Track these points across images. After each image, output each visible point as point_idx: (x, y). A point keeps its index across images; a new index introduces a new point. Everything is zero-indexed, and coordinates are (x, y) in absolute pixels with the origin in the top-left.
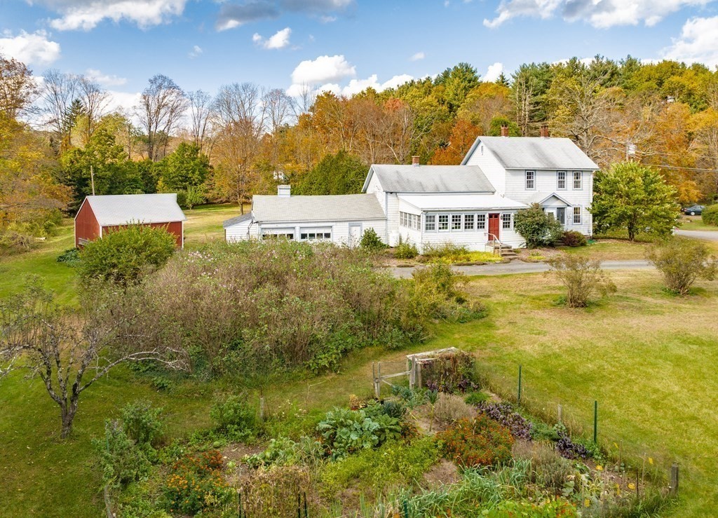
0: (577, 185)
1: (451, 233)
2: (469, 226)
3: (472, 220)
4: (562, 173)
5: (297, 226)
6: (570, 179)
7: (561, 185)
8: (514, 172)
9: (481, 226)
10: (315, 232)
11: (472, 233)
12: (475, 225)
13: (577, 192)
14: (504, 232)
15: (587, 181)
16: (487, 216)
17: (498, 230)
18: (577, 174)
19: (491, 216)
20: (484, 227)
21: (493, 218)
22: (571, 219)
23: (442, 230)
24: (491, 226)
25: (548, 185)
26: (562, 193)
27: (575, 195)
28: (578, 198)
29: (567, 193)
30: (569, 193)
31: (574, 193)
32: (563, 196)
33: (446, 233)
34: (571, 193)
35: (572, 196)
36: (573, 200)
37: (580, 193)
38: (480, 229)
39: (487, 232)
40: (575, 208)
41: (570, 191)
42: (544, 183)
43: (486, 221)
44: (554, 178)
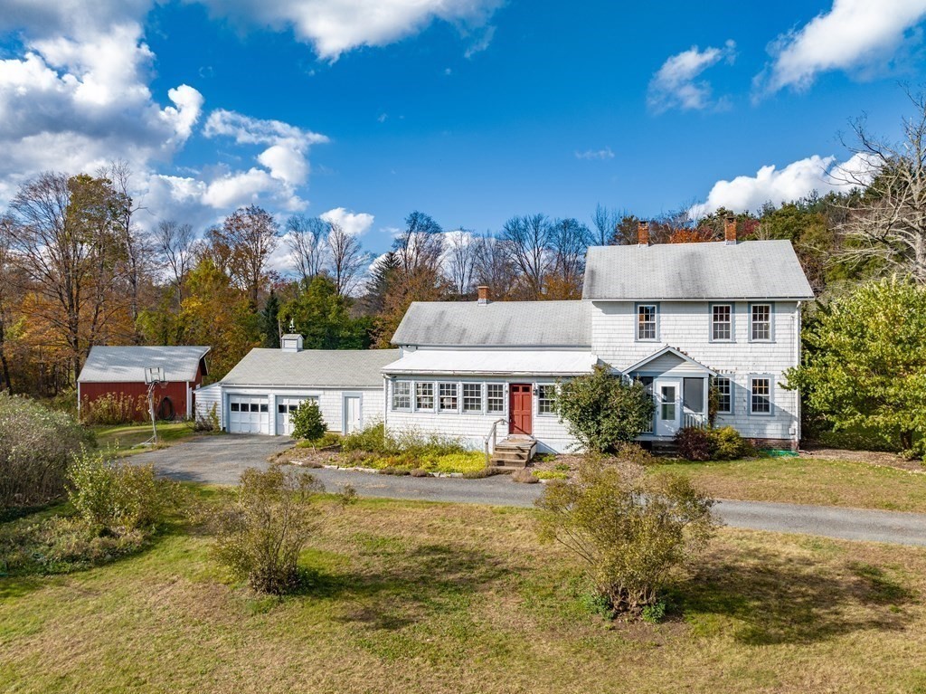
0: (759, 333)
1: (436, 416)
2: (471, 404)
3: (478, 394)
4: (721, 310)
5: (272, 393)
6: (741, 321)
7: (721, 332)
8: (611, 308)
9: (494, 406)
11: (476, 417)
12: (484, 404)
13: (760, 348)
14: (542, 419)
15: (786, 326)
16: (506, 387)
17: (529, 416)
18: (761, 309)
19: (514, 388)
20: (501, 408)
21: (521, 393)
22: (745, 404)
23: (421, 410)
24: (516, 406)
25: (687, 332)
26: (722, 350)
27: (755, 354)
28: (762, 359)
29: (735, 350)
30: (741, 350)
31: (753, 350)
32: (726, 354)
33: (430, 416)
34: (745, 350)
35: (747, 354)
36: (751, 363)
37: (769, 350)
38: (493, 411)
39: (507, 418)
40: (754, 382)
41: (743, 345)
42: (679, 327)
43: (506, 398)
44: (703, 318)
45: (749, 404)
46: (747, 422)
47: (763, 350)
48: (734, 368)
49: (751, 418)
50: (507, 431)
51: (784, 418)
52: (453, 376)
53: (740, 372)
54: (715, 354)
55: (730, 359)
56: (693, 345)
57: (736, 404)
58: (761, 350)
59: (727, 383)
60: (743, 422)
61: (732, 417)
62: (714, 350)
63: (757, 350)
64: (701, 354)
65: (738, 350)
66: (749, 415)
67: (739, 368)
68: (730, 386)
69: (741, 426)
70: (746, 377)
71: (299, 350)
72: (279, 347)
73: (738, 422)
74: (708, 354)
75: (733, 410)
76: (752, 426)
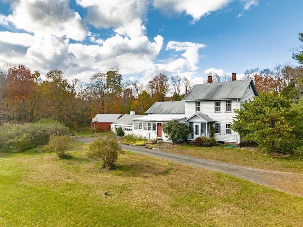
0: (228, 109)
1: (142, 131)
2: (150, 128)
3: (151, 126)
4: (217, 102)
5: (123, 125)
6: (223, 105)
7: (217, 109)
8: (189, 103)
9: (154, 129)
10: (128, 128)
11: (150, 132)
14: (163, 134)
15: (235, 107)
16: (156, 124)
17: (161, 132)
18: (228, 102)
19: (158, 124)
20: (156, 130)
21: (159, 126)
22: (224, 131)
23: (140, 130)
24: (159, 129)
25: (208, 109)
26: (218, 115)
27: (227, 116)
28: (228, 118)
29: (221, 115)
30: (223, 115)
31: (226, 115)
32: (218, 116)
33: (141, 131)
34: (224, 115)
35: (224, 116)
36: (225, 119)
37: (230, 115)
38: (154, 131)
39: (156, 132)
40: (227, 124)
41: (223, 113)
42: (206, 108)
43: (156, 127)
44: (212, 105)
45: (225, 131)
46: (224, 137)
47: (229, 115)
48: (221, 120)
49: (226, 135)
50: (156, 136)
51: (235, 136)
52: (145, 121)
53: (223, 122)
54: (216, 116)
55: (220, 117)
56: (210, 113)
57: (221, 131)
58: (228, 115)
59: (219, 125)
60: (223, 137)
61: (220, 135)
62: (215, 115)
63: (227, 115)
64: (212, 116)
65: (222, 115)
66: (225, 135)
67: (222, 120)
68: (220, 126)
69: (223, 138)
70: (224, 123)
71: (133, 115)
72: (129, 114)
73: (222, 137)
74: (214, 116)
75: (221, 133)
76: (226, 138)
